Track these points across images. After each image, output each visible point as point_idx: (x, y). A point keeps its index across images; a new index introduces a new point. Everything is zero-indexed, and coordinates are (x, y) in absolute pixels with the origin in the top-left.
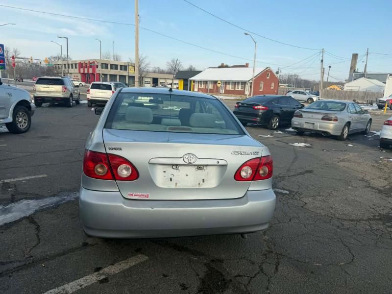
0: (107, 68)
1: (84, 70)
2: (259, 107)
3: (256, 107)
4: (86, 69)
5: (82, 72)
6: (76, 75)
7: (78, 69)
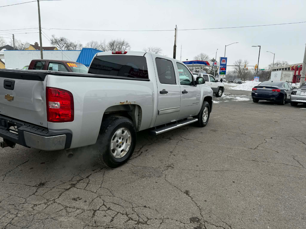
4: (297, 72)
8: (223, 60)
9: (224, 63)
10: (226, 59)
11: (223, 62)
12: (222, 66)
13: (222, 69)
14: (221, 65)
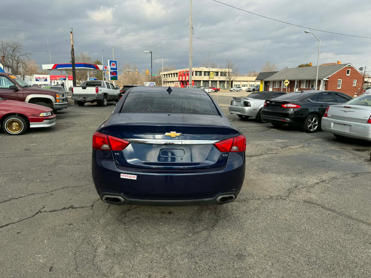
0: (201, 75)
1: (182, 78)
2: (289, 105)
3: (285, 106)
4: (184, 77)
5: (181, 80)
6: (177, 82)
7: (178, 77)
8: (112, 63)
9: (115, 67)
10: (115, 62)
11: (113, 66)
12: (112, 71)
13: (112, 74)
14: (111, 69)
